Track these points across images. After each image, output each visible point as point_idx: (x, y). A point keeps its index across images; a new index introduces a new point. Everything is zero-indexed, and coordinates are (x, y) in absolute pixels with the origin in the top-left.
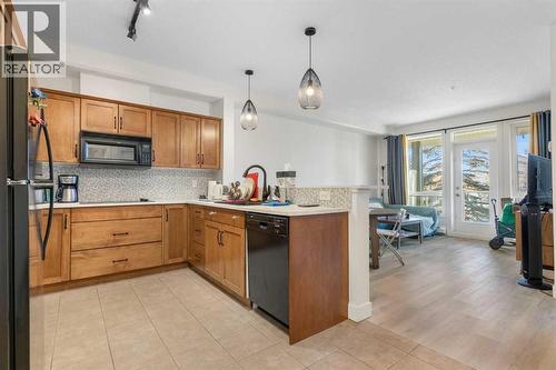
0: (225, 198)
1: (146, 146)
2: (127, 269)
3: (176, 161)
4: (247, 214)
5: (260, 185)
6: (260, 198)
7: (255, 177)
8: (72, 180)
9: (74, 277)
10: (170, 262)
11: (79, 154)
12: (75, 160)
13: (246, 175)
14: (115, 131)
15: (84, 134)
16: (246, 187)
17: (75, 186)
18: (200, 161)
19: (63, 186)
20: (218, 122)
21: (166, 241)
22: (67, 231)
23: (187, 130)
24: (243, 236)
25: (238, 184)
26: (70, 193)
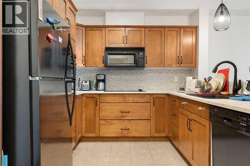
0: (198, 90)
1: (141, 54)
2: (129, 135)
3: (162, 63)
4: (211, 107)
5: (231, 80)
6: (231, 91)
7: (226, 72)
8: (102, 77)
9: (101, 135)
10: (156, 135)
11: (105, 61)
12: (103, 65)
13: (215, 71)
14: (123, 46)
15: (107, 49)
16: (217, 81)
17: (104, 81)
18: (180, 61)
19: (98, 81)
20: (194, 30)
21: (153, 120)
22: (98, 107)
23: (169, 39)
24: (208, 127)
25: (210, 79)
26: (101, 85)
